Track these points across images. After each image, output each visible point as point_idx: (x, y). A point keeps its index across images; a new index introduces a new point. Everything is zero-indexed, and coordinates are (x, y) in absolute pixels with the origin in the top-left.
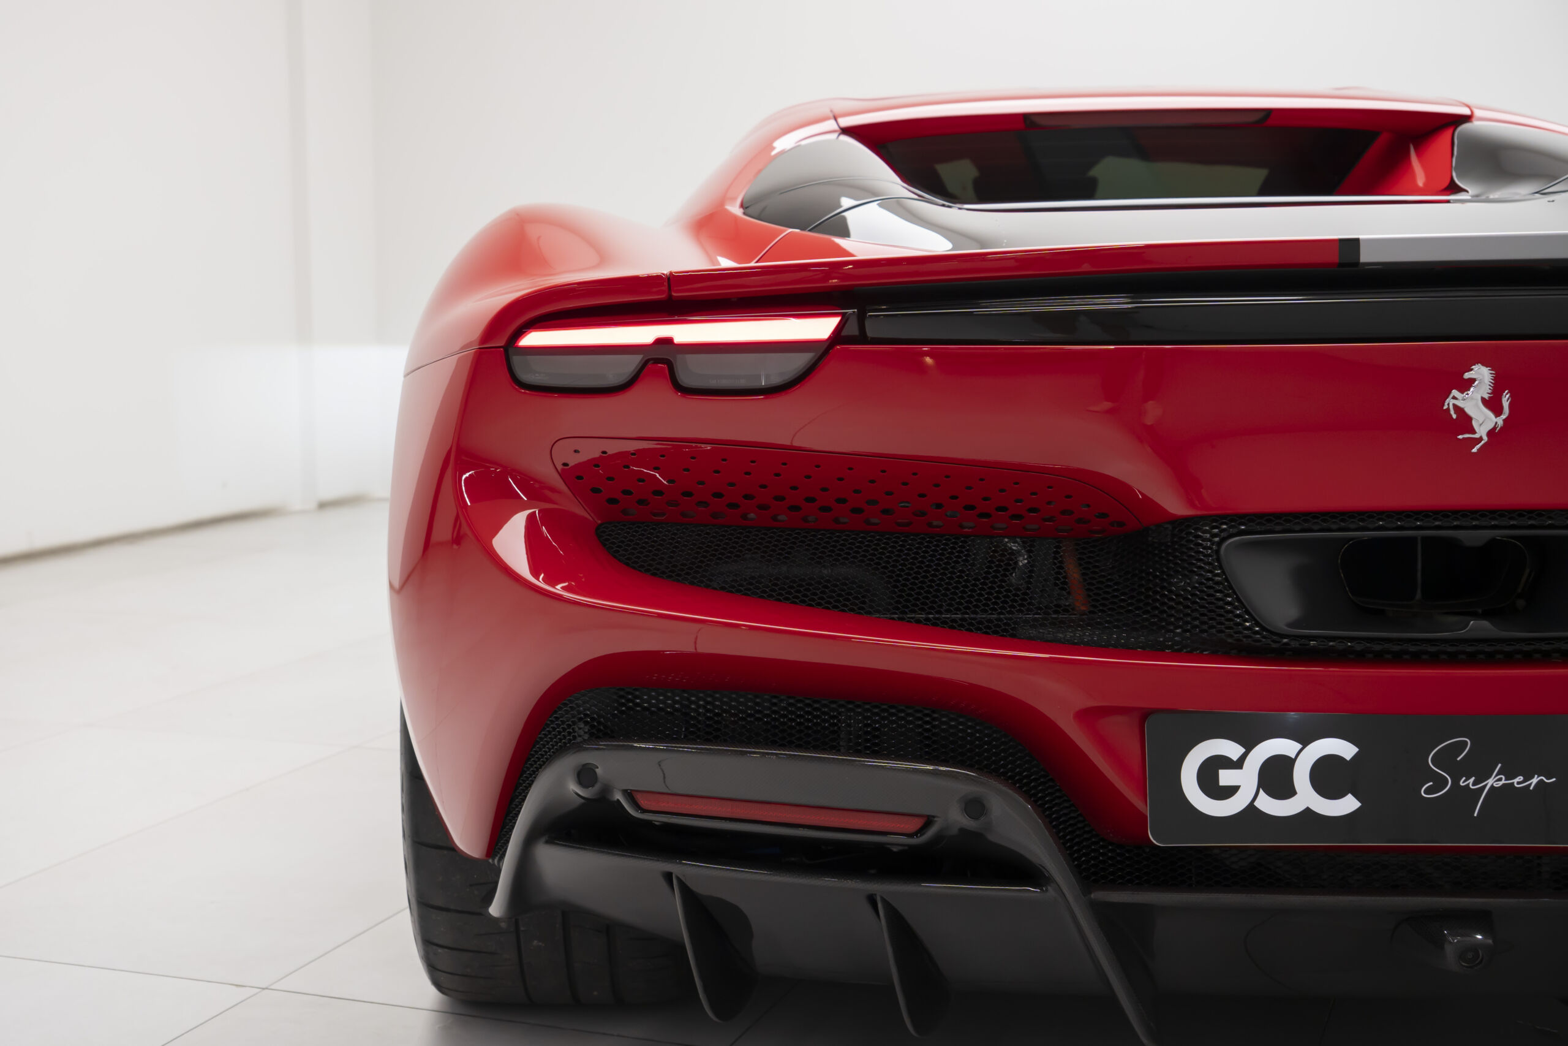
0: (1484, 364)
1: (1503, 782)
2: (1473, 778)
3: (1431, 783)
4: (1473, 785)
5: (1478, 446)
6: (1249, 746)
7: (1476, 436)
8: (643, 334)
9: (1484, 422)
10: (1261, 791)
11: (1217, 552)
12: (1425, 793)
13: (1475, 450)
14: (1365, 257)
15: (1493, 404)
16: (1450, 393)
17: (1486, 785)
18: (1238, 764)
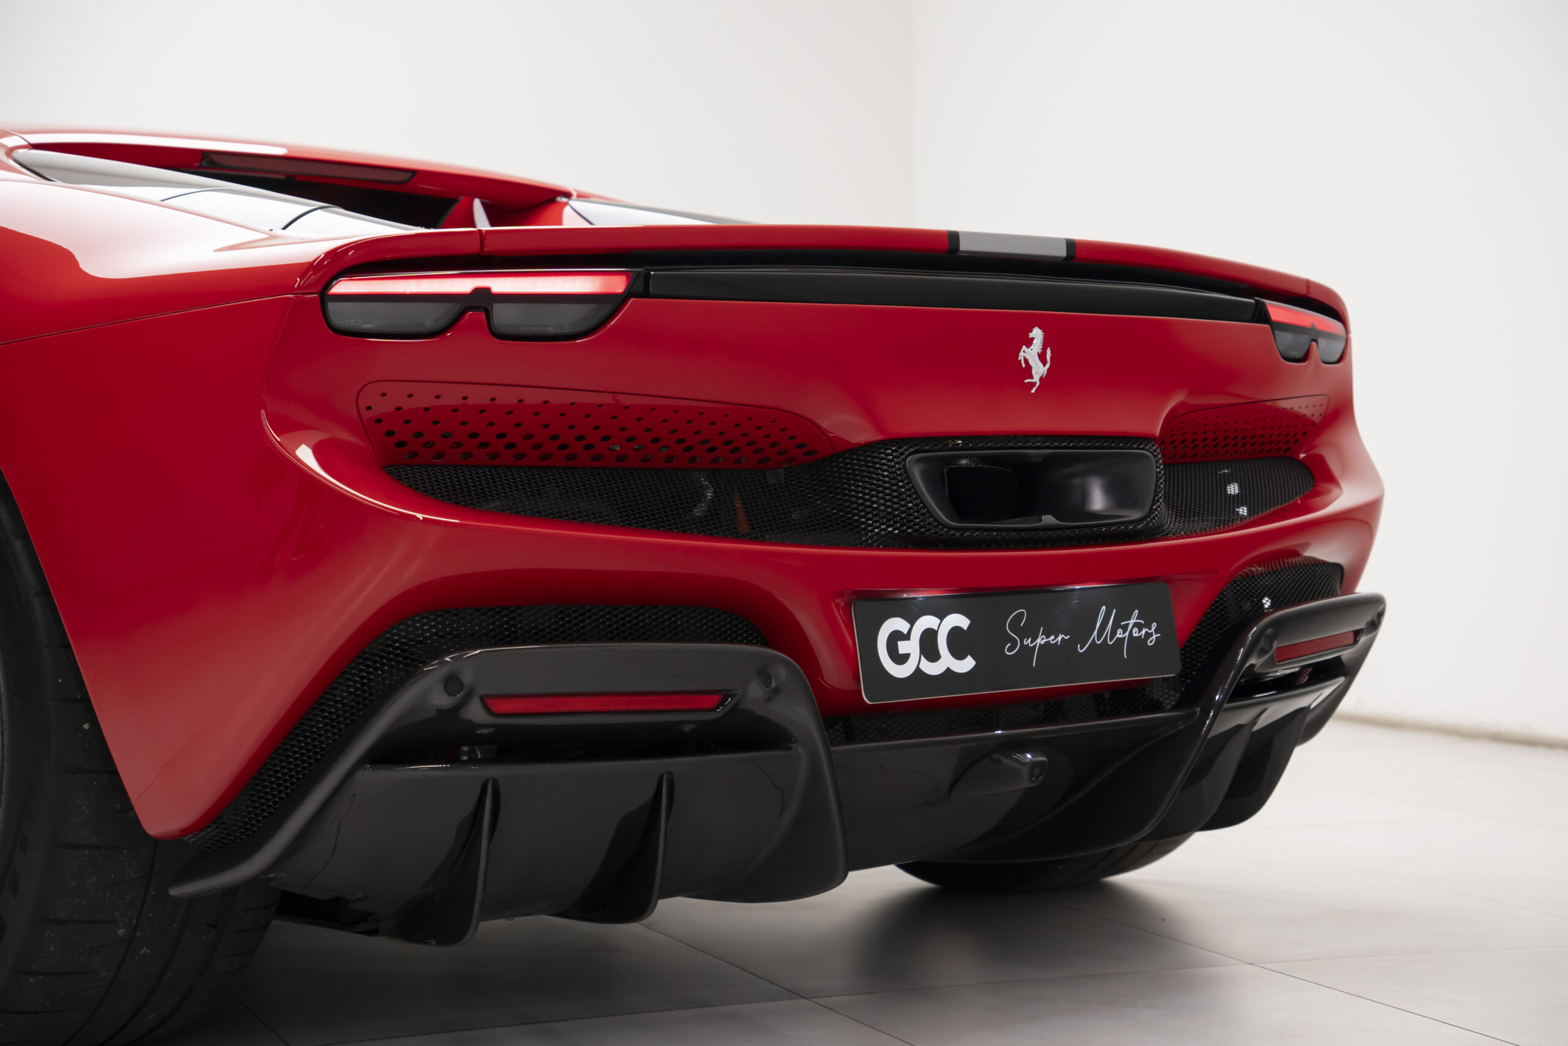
0: (1040, 328)
1: (1045, 640)
2: (1030, 639)
3: (1010, 644)
4: (1031, 644)
5: (1034, 389)
6: (912, 623)
7: (1033, 381)
8: (464, 285)
9: (1039, 370)
10: (922, 657)
11: (904, 466)
12: (1008, 651)
13: (1033, 391)
14: (965, 246)
15: (1042, 357)
16: (1021, 348)
17: (1037, 644)
18: (907, 637)
